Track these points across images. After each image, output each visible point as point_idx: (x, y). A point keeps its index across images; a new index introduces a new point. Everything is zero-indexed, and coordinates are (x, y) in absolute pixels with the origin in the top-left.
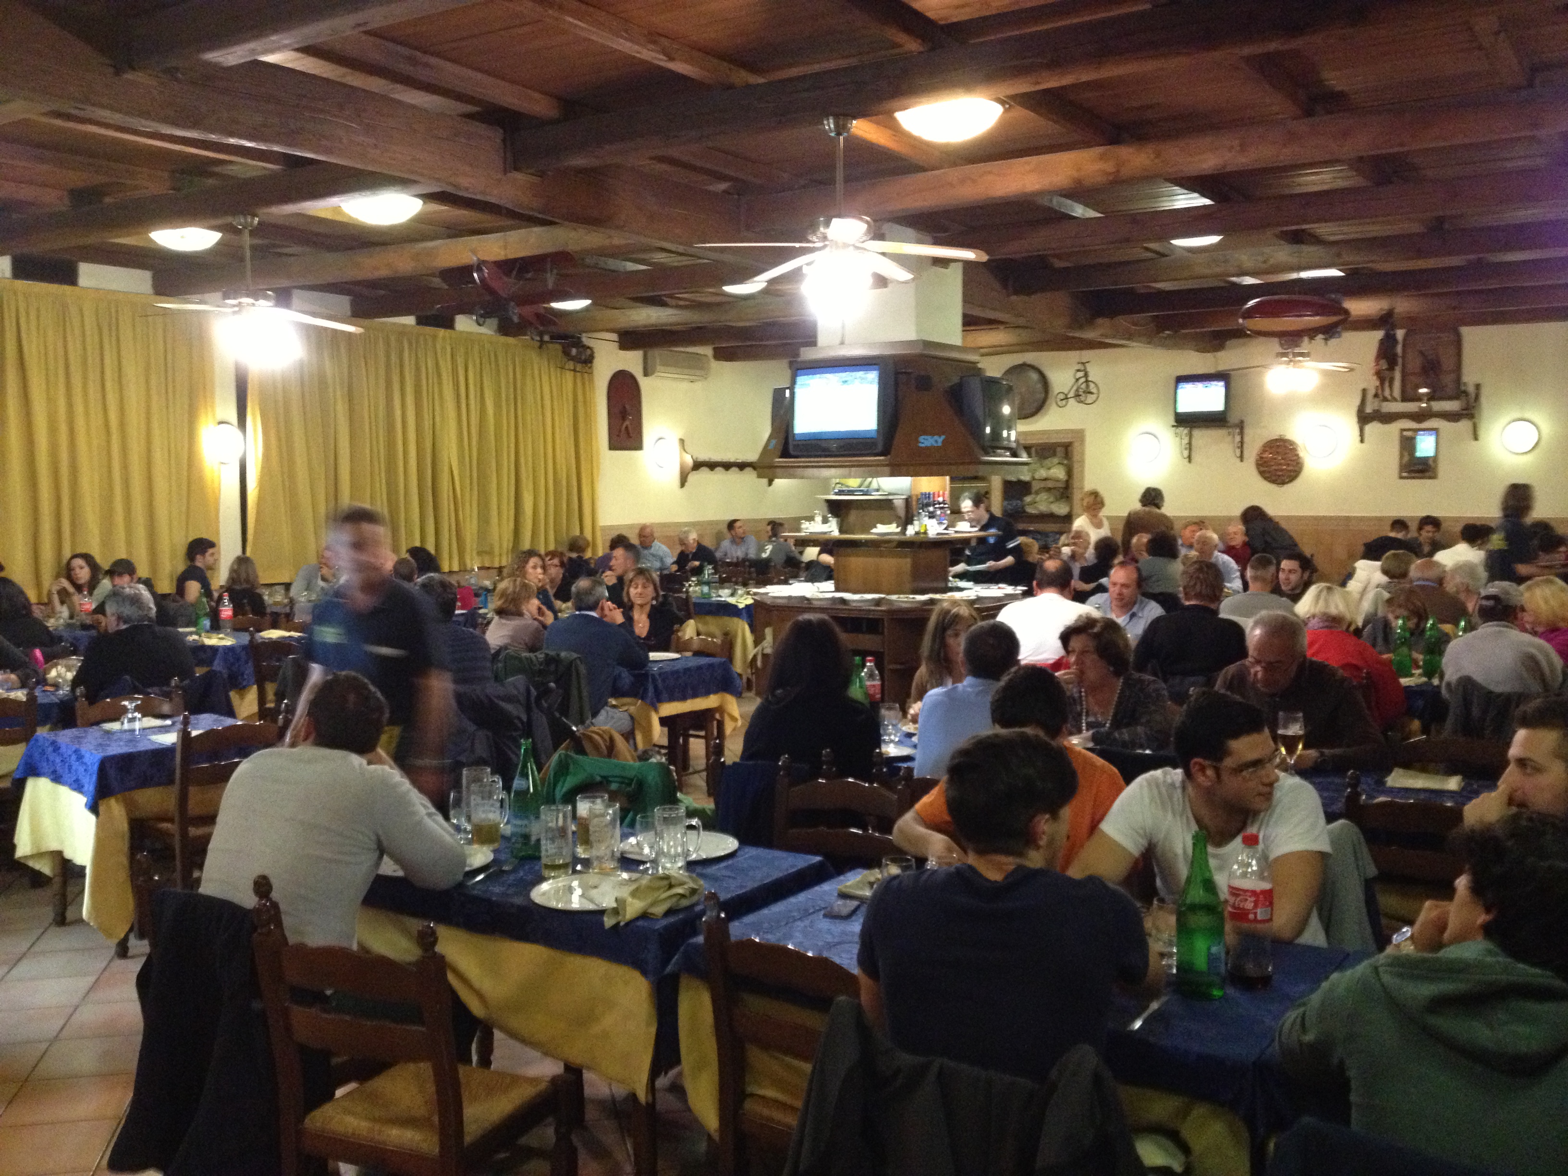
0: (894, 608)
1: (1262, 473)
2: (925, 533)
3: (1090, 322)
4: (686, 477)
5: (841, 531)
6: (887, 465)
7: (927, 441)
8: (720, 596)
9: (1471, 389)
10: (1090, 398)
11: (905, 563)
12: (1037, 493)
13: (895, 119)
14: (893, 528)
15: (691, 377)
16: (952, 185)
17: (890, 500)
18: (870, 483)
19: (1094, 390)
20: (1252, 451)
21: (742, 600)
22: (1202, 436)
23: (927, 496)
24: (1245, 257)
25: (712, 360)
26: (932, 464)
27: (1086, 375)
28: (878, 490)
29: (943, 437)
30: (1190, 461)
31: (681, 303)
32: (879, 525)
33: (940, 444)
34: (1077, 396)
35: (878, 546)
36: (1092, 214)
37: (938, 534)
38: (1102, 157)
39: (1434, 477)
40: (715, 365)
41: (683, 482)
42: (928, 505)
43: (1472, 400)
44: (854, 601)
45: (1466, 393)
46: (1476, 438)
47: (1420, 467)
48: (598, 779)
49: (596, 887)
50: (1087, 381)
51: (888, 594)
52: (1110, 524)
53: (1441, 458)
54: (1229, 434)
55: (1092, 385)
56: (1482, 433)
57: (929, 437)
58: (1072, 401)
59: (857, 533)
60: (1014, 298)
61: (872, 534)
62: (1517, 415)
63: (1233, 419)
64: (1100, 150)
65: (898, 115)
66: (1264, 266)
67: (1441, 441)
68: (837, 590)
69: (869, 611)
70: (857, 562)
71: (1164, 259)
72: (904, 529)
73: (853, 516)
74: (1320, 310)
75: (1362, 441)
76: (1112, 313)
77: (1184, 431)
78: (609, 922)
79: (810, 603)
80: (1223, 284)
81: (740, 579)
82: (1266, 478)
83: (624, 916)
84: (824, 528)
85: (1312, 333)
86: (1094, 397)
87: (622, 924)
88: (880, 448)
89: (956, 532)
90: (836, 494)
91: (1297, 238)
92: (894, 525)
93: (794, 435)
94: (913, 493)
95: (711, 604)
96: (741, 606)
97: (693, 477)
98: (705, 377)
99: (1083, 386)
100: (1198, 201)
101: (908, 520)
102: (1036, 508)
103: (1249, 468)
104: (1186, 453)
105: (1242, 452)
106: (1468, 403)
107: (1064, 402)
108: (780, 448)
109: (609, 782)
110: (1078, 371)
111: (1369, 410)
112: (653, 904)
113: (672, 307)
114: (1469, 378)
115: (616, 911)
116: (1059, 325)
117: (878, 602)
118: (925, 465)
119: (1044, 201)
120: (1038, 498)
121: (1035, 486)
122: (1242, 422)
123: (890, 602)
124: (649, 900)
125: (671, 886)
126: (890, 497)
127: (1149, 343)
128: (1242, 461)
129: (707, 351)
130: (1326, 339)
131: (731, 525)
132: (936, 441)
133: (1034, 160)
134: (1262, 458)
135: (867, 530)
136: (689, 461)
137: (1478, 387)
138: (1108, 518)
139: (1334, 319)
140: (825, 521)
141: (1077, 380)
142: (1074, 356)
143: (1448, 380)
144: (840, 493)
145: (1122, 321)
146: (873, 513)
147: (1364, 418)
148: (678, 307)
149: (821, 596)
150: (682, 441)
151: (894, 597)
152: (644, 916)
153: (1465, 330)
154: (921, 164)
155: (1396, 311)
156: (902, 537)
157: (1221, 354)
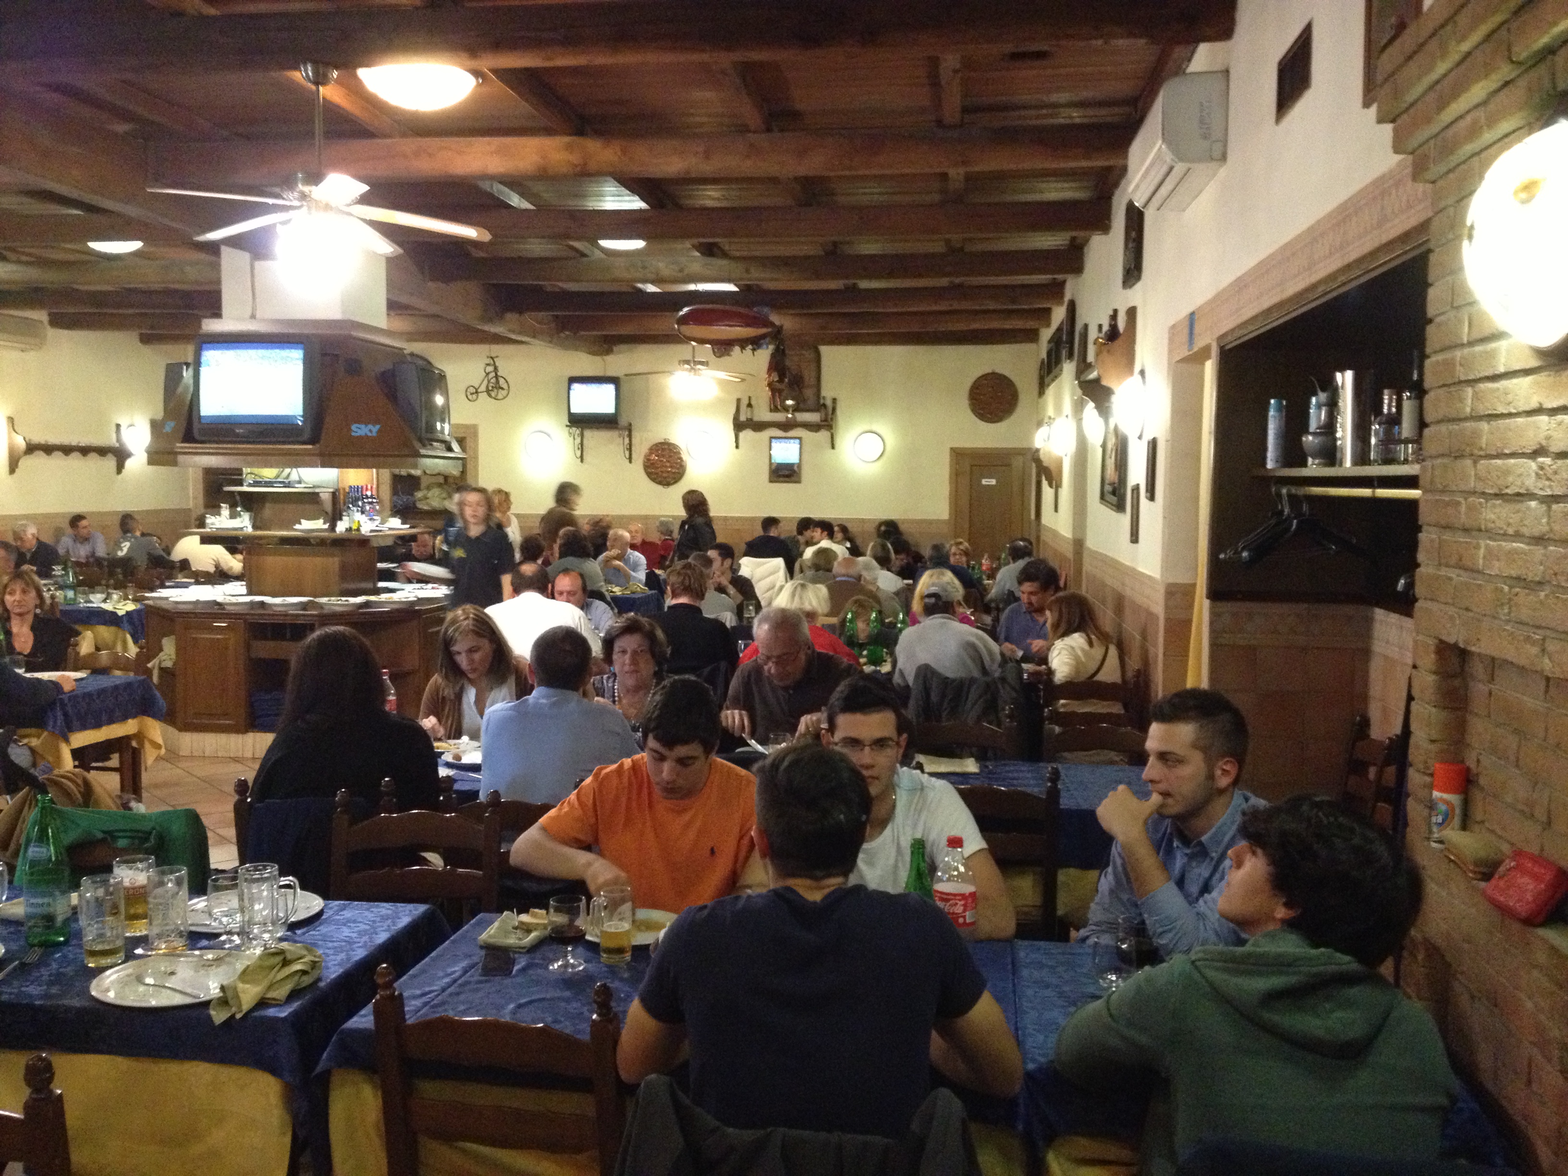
0: (325, 612)
1: (649, 475)
2: (358, 530)
3: (499, 316)
4: (17, 461)
5: (255, 527)
6: (317, 455)
7: (360, 430)
8: (91, 602)
9: (829, 403)
10: (502, 394)
11: (333, 562)
12: (428, 488)
13: (355, 77)
14: (319, 524)
15: (23, 346)
16: (405, 156)
17: (318, 494)
18: (289, 474)
19: (505, 386)
20: (641, 450)
21: (123, 606)
22: (594, 437)
23: (358, 489)
24: (663, 266)
25: (49, 327)
26: (365, 455)
27: (496, 369)
28: (300, 482)
29: (378, 427)
30: (582, 461)
31: (24, 258)
32: (303, 521)
33: (374, 434)
34: (488, 391)
35: (302, 543)
36: (526, 205)
37: (372, 531)
38: (569, 147)
39: (798, 481)
40: (52, 333)
41: (13, 468)
42: (357, 499)
43: (830, 412)
44: (276, 605)
45: (824, 405)
46: (833, 447)
47: (787, 473)
48: (100, 835)
49: (172, 973)
50: (497, 376)
51: (315, 597)
52: (519, 522)
53: (803, 463)
54: (620, 436)
55: (501, 381)
56: (838, 442)
57: (363, 426)
58: (483, 396)
59: (275, 530)
60: (430, 284)
61: (296, 530)
62: (867, 427)
63: (623, 421)
64: (567, 139)
65: (363, 73)
66: (680, 275)
67: (804, 447)
68: (250, 593)
69: (297, 616)
70: (274, 562)
71: (584, 259)
72: (333, 527)
73: (268, 511)
74: (750, 321)
75: (737, 447)
76: (520, 310)
77: (577, 431)
78: (219, 1016)
79: (224, 609)
80: (630, 290)
81: (112, 582)
82: (654, 480)
83: (240, 1006)
84: (236, 523)
85: (743, 343)
86: (504, 393)
87: (238, 1016)
88: (306, 436)
89: (390, 529)
90: (250, 485)
91: (709, 250)
92: (321, 521)
93: (200, 417)
94: (341, 485)
95: (80, 611)
96: (121, 613)
97: (26, 463)
98: (39, 346)
99: (494, 380)
100: (635, 203)
101: (335, 517)
102: (428, 504)
103: (637, 468)
104: (579, 453)
105: (630, 455)
106: (826, 415)
107: (474, 396)
108: (182, 431)
109: (115, 838)
110: (488, 365)
111: (743, 418)
112: (270, 987)
113: (14, 262)
114: (828, 392)
115: (223, 1002)
116: (470, 317)
117: (304, 606)
118: (359, 455)
119: (485, 186)
120: (430, 495)
121: (424, 482)
122: (630, 425)
123: (321, 606)
124: (265, 983)
125: (286, 963)
126: (317, 490)
127: (550, 342)
128: (630, 462)
129: (41, 316)
130: (754, 350)
131: (76, 520)
132: (371, 431)
133: (497, 141)
134: (649, 460)
135: (289, 526)
136: (20, 443)
137: (834, 400)
138: (518, 516)
139: (764, 331)
140: (233, 516)
141: (488, 374)
142: (484, 350)
143: (809, 393)
144: (256, 484)
145: (529, 318)
146: (292, 507)
147: (739, 426)
148: (19, 262)
149: (234, 600)
150: (11, 420)
151: (324, 600)
152: (262, 1003)
153: (824, 350)
154: (371, 129)
155: (785, 327)
156: (332, 535)
157: (609, 358)
